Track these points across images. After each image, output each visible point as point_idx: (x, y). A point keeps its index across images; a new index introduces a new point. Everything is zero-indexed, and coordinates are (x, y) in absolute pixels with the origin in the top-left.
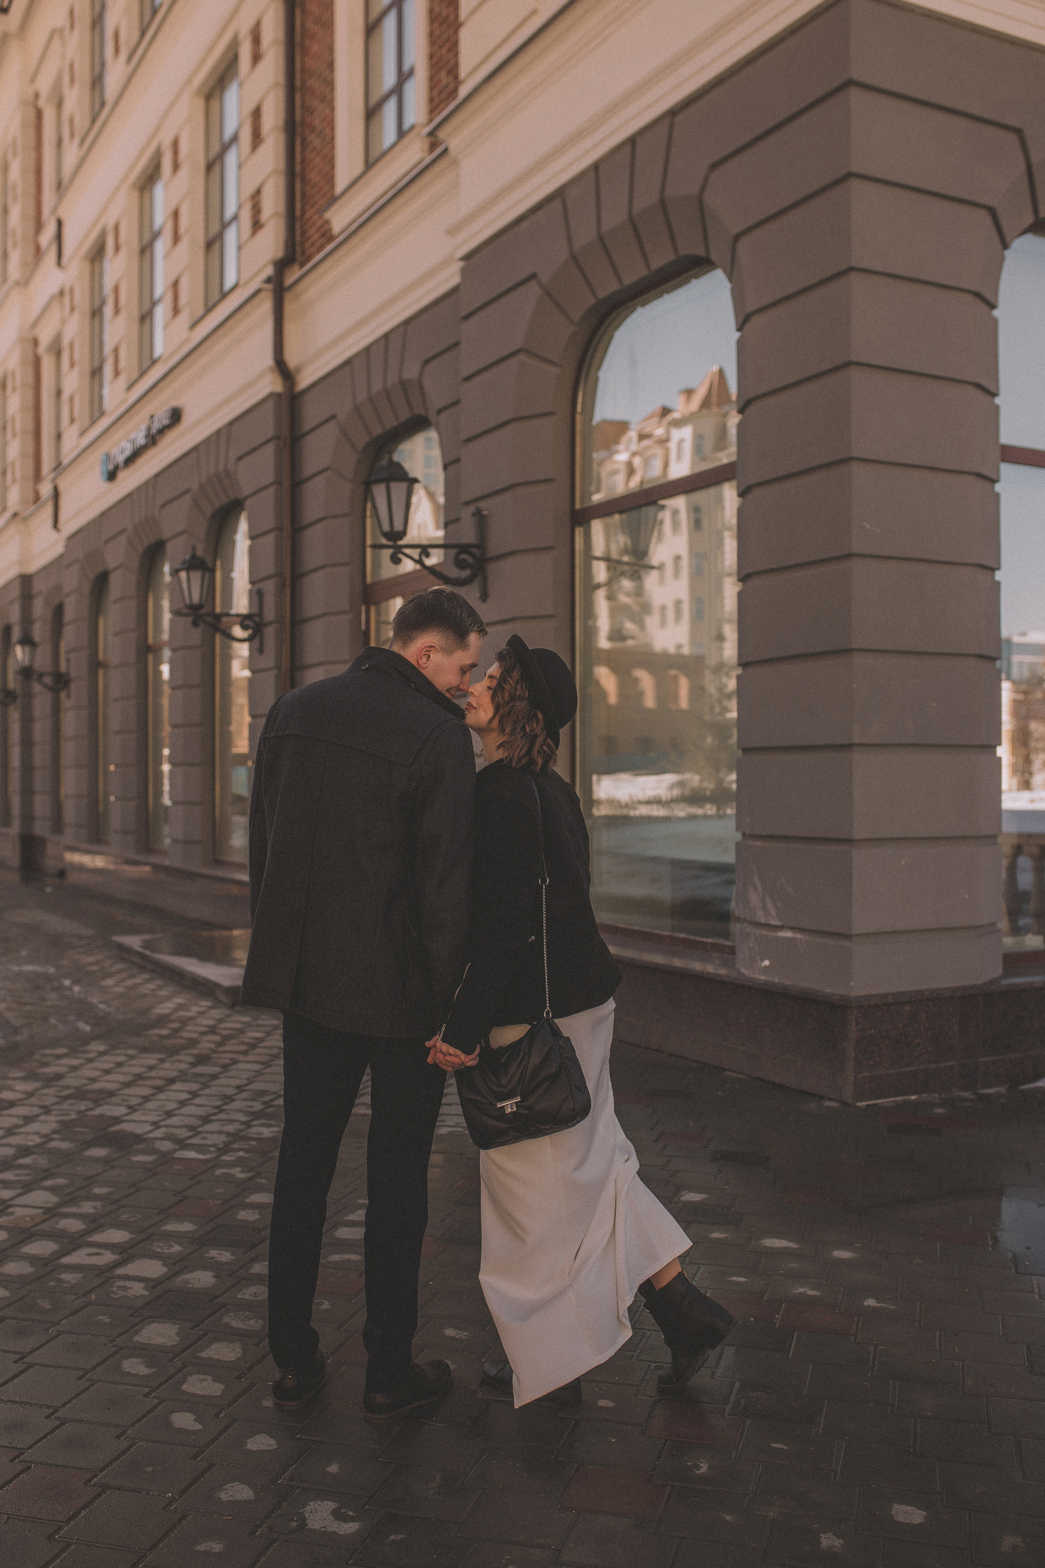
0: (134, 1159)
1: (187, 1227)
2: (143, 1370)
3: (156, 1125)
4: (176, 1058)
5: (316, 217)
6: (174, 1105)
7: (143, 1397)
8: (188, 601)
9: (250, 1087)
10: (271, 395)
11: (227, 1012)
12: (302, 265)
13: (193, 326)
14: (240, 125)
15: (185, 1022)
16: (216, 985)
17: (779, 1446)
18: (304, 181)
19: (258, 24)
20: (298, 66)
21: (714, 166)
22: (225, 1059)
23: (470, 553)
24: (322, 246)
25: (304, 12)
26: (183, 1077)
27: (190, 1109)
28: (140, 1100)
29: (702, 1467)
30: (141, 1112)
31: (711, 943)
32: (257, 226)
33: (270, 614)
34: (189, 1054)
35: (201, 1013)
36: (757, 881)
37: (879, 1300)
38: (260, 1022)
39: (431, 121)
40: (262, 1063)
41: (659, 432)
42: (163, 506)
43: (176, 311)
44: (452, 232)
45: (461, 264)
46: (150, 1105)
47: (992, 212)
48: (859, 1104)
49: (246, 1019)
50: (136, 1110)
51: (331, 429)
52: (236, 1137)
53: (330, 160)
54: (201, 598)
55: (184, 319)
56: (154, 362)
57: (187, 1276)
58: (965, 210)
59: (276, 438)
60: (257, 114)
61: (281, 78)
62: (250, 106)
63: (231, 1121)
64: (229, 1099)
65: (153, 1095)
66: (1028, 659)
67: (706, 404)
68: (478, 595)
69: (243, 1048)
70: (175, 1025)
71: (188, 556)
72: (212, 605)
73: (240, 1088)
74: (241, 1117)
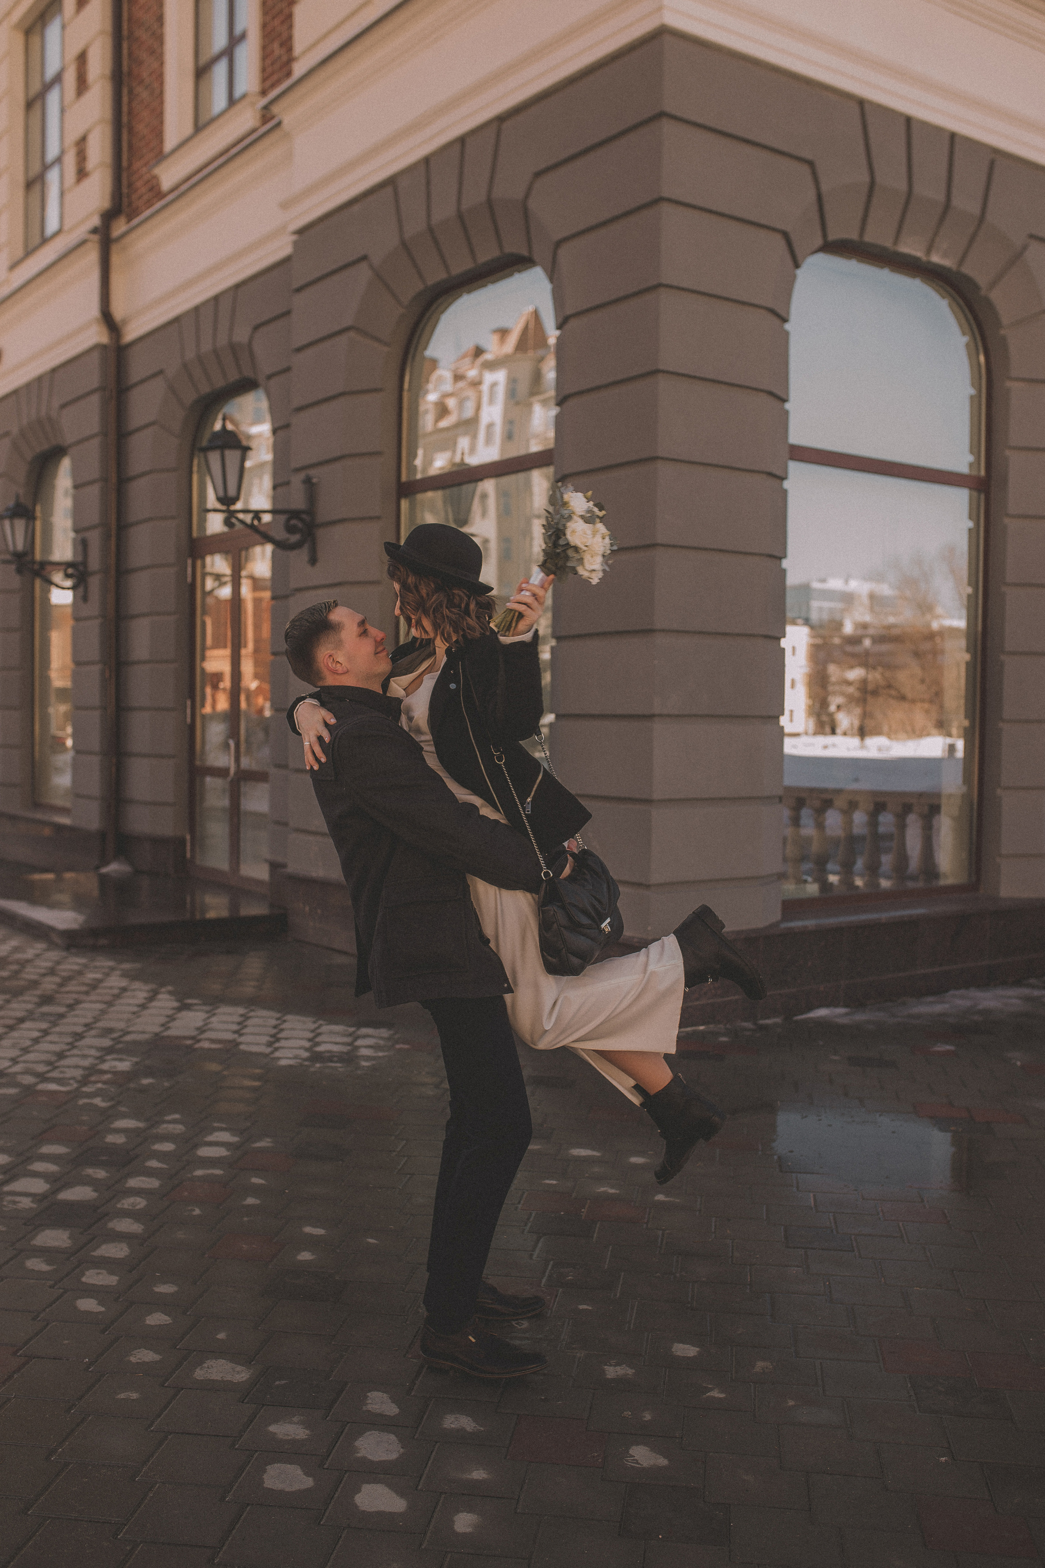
1: (61, 1149)
2: (45, 1267)
3: (14, 1061)
4: (20, 998)
5: (144, 169)
6: (28, 1043)
7: (49, 1288)
8: (11, 548)
9: (98, 1024)
10: (97, 347)
11: (64, 954)
12: (129, 219)
13: (13, 267)
14: (64, 66)
15: (23, 964)
16: (52, 929)
17: (585, 1307)
18: (131, 130)
20: (125, 15)
21: (538, 175)
22: (69, 999)
23: (301, 520)
24: (149, 202)
26: (29, 1016)
27: (44, 1046)
32: (82, 173)
33: (95, 562)
34: (34, 995)
35: (38, 956)
37: (667, 1195)
38: (98, 964)
39: (264, 94)
40: (106, 1003)
41: (472, 373)
44: (285, 205)
45: (294, 238)
47: (785, 235)
49: (83, 961)
51: (158, 384)
52: (92, 1071)
53: (159, 115)
54: (24, 546)
55: (3, 258)
57: (69, 1191)
58: (763, 233)
59: (102, 389)
60: (82, 59)
61: (108, 26)
62: (73, 52)
63: (85, 1056)
64: (79, 1036)
65: (6, 1033)
66: (826, 605)
68: (307, 558)
69: (84, 988)
70: (15, 967)
71: (11, 503)
72: (33, 553)
73: (88, 1026)
74: (93, 1052)
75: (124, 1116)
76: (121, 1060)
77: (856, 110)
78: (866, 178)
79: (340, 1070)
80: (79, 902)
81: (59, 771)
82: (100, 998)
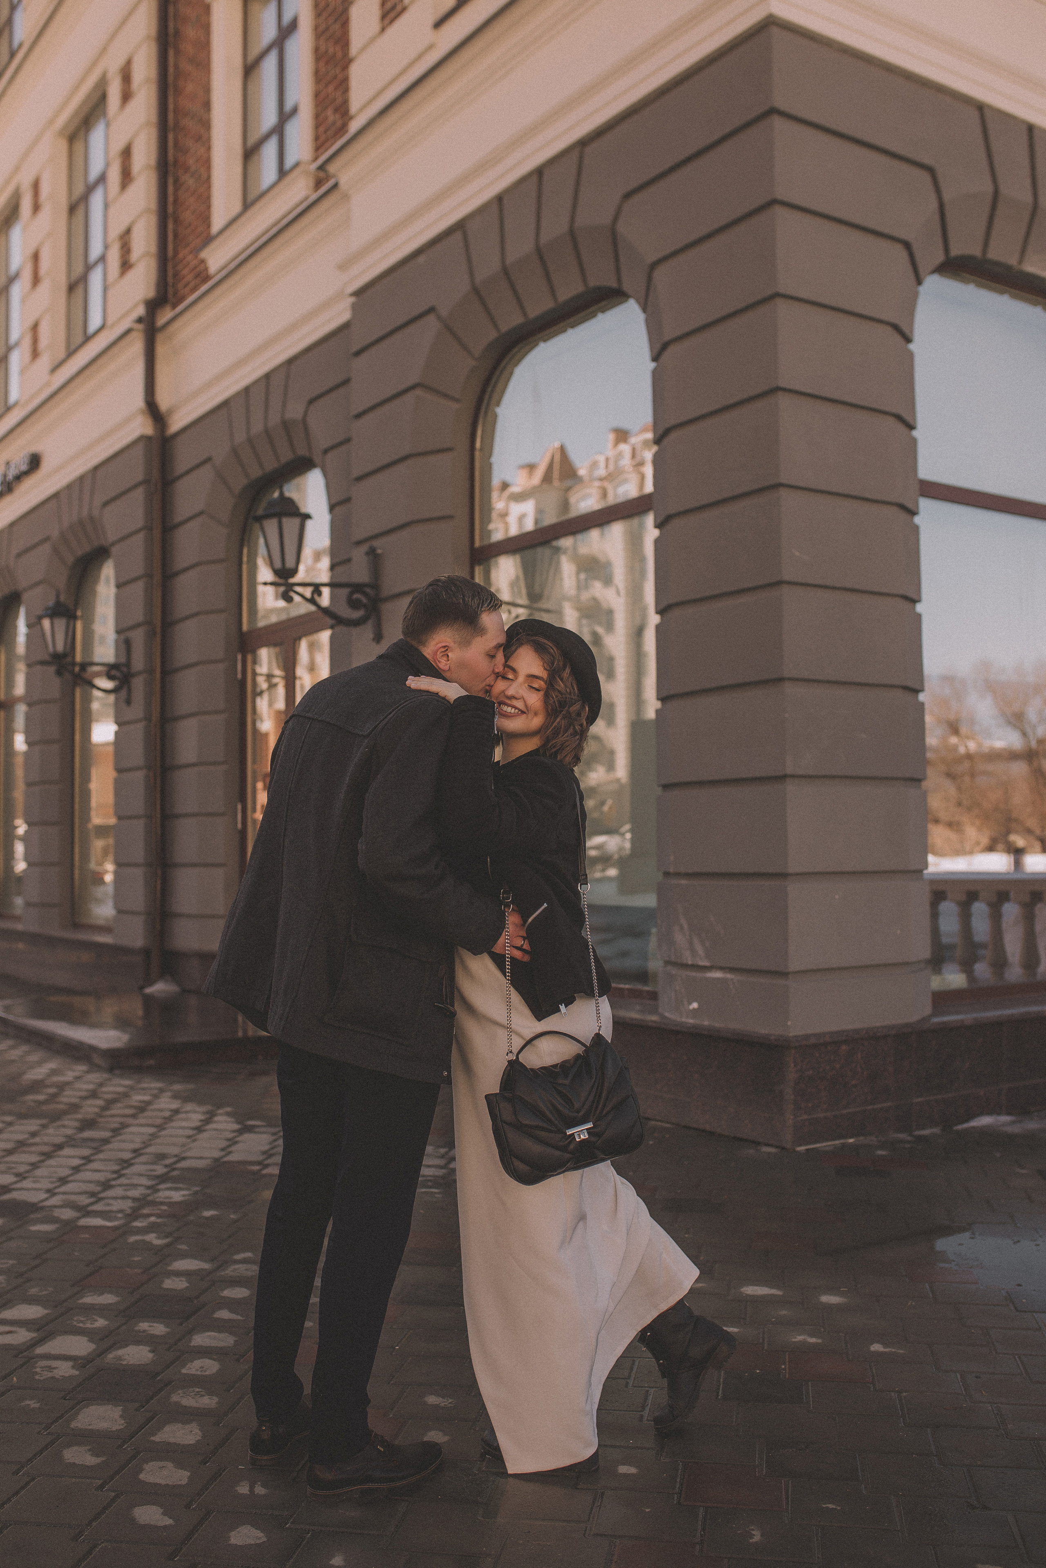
0: (34, 1228)
1: (108, 1299)
2: (91, 1460)
3: (51, 1192)
4: (59, 1123)
5: (190, 257)
6: (67, 1172)
7: (95, 1490)
8: (50, 648)
9: (149, 1150)
10: (142, 438)
11: (106, 1076)
12: (174, 307)
13: (54, 369)
14: (107, 165)
15: (62, 1087)
16: (93, 1049)
17: (831, 1506)
18: (176, 221)
19: (129, 63)
20: (171, 107)
21: (628, 196)
22: (114, 1123)
23: (365, 594)
24: (195, 287)
25: (177, 52)
26: (70, 1142)
27: (86, 1175)
28: (28, 1168)
29: (754, 1535)
30: (31, 1179)
31: (628, 990)
32: (126, 265)
33: (138, 662)
34: (73, 1119)
35: (78, 1078)
36: (683, 921)
37: (885, 1345)
38: (145, 1085)
39: (316, 159)
40: (156, 1126)
42: (19, 555)
43: (35, 354)
44: (343, 267)
45: (352, 300)
46: (39, 1172)
47: (907, 245)
48: (799, 1149)
49: (127, 1082)
50: (25, 1178)
51: (206, 473)
52: (142, 1202)
53: (206, 200)
54: (64, 647)
55: (45, 362)
56: (8, 409)
57: (120, 1352)
59: (146, 482)
60: (127, 153)
61: (154, 117)
62: (117, 148)
63: (135, 1186)
64: (127, 1163)
65: (41, 1161)
67: (547, 478)
68: (371, 636)
69: (131, 1111)
70: (52, 1090)
71: (51, 603)
72: (74, 657)
73: (137, 1152)
74: (144, 1181)
75: (184, 1256)
76: (176, 1189)
77: (976, 114)
78: (989, 188)
79: (437, 1196)
80: (121, 1023)
81: (99, 901)
82: (150, 1121)
